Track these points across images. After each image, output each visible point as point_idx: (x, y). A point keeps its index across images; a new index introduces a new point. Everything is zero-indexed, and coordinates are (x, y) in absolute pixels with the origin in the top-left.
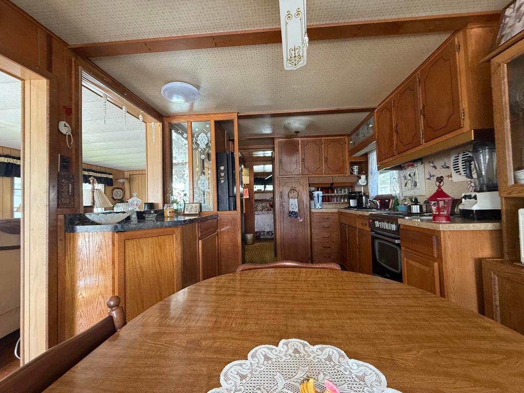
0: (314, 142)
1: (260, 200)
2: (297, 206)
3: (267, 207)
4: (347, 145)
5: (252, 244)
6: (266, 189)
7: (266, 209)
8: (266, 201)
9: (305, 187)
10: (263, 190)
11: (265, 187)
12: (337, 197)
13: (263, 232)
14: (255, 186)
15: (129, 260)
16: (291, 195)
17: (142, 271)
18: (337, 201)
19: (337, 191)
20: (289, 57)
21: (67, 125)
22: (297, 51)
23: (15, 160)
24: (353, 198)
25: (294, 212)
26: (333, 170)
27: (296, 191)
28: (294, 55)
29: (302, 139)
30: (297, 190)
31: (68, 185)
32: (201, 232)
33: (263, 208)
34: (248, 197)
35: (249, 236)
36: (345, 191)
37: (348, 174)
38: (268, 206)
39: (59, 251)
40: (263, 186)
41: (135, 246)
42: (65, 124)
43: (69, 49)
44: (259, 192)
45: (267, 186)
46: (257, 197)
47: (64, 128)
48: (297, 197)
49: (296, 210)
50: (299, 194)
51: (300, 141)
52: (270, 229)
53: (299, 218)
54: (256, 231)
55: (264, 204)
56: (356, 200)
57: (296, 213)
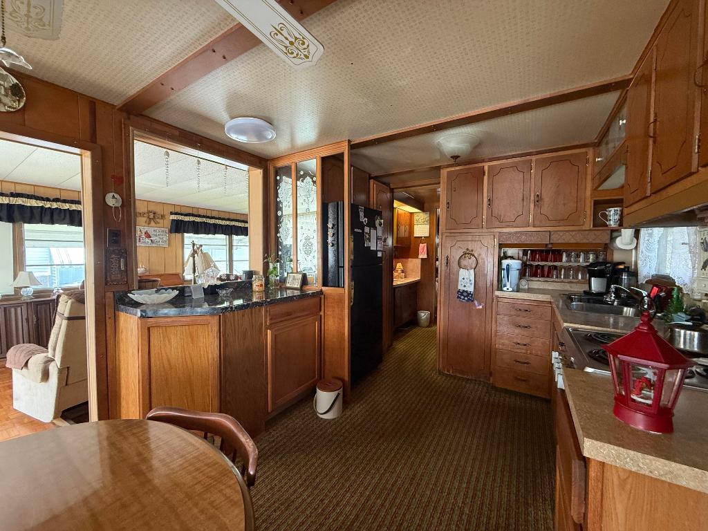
0: (515, 166)
2: (473, 282)
4: (589, 167)
5: (429, 326)
9: (491, 250)
12: (568, 269)
15: (154, 350)
16: (464, 263)
17: (170, 364)
18: (567, 276)
19: (569, 256)
20: (284, 49)
21: (116, 196)
22: (284, 33)
23: (183, 217)
24: (599, 275)
25: (467, 292)
26: (551, 218)
27: (474, 255)
28: (287, 43)
29: (491, 164)
30: (476, 255)
31: (120, 261)
32: (271, 319)
34: (425, 256)
35: (423, 314)
36: (586, 259)
37: (589, 224)
39: (108, 329)
41: (161, 335)
42: (114, 196)
43: (118, 110)
47: (112, 200)
48: (474, 266)
49: (471, 289)
50: (480, 261)
51: (486, 168)
53: (476, 302)
56: (606, 279)
57: (468, 294)
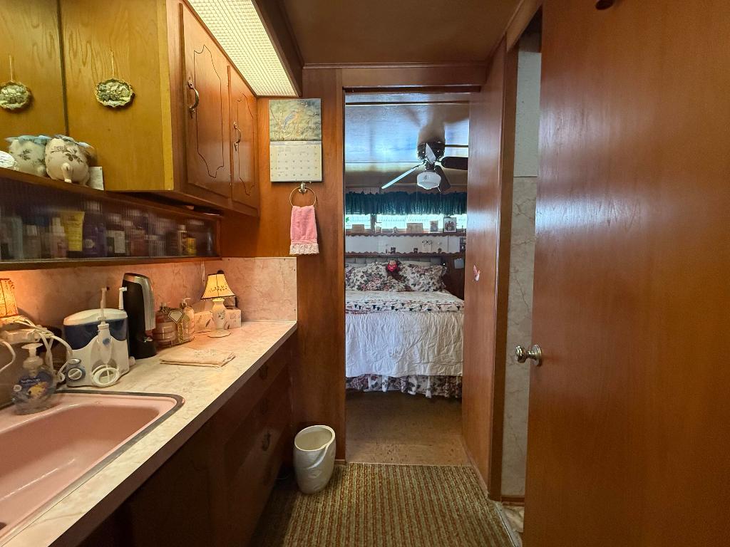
1: (360, 256)
3: (381, 276)
6: (377, 225)
7: (378, 283)
8: (375, 257)
10: (368, 226)
11: (373, 220)
13: (374, 377)
14: (346, 216)
33: (370, 277)
34: (313, 248)
38: (384, 273)
40: (369, 215)
44: (358, 232)
45: (379, 217)
46: (352, 245)
52: (400, 368)
54: (348, 375)
55: (371, 267)
